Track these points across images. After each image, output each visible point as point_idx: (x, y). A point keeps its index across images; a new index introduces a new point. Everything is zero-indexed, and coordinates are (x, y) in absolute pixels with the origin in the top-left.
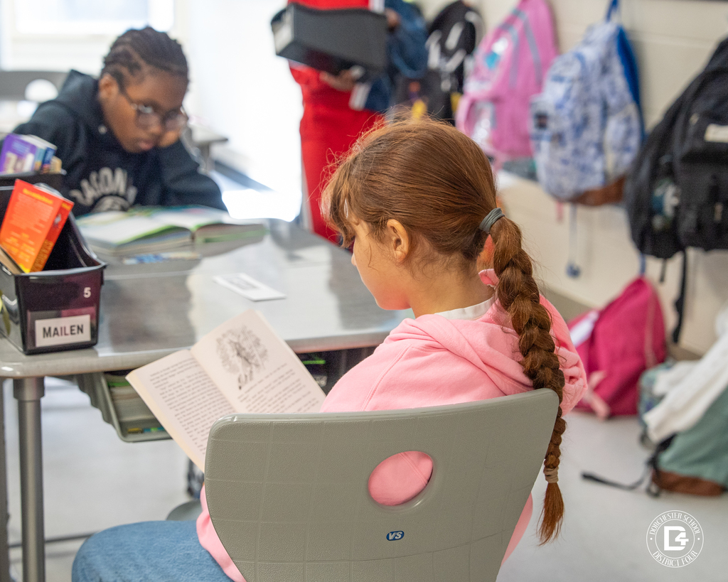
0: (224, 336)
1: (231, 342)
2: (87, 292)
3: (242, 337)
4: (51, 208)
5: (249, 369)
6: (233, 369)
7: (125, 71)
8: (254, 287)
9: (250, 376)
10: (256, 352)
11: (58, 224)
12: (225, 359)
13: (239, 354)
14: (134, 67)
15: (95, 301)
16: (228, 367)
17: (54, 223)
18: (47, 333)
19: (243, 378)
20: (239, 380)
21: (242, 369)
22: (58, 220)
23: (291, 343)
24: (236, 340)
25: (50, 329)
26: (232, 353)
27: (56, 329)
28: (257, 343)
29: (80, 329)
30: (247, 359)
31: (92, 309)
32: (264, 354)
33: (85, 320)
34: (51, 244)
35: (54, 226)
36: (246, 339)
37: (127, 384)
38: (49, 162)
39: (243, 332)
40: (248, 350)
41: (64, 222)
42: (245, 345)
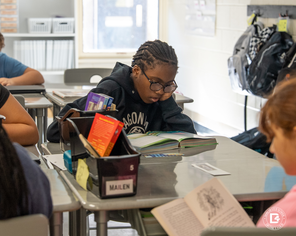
0: (201, 191)
1: (205, 195)
2: (132, 168)
3: (210, 193)
4: (114, 126)
5: (214, 209)
6: (206, 209)
7: (145, 62)
8: (213, 169)
9: (214, 213)
10: (218, 200)
11: (117, 134)
12: (202, 204)
13: (209, 201)
14: (150, 61)
15: (135, 172)
16: (203, 208)
17: (115, 133)
18: (112, 188)
19: (211, 214)
20: (209, 215)
21: (210, 210)
22: (117, 132)
23: (236, 196)
24: (207, 194)
25: (113, 186)
26: (205, 201)
27: (116, 186)
28: (218, 195)
29: (128, 186)
30: (213, 204)
31: (134, 176)
32: (222, 202)
33: (130, 182)
34: (113, 144)
35: (115, 135)
36: (212, 193)
37: (152, 216)
38: (110, 105)
39: (211, 190)
40: (213, 199)
41: (120, 133)
42: (212, 196)
